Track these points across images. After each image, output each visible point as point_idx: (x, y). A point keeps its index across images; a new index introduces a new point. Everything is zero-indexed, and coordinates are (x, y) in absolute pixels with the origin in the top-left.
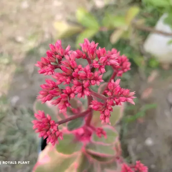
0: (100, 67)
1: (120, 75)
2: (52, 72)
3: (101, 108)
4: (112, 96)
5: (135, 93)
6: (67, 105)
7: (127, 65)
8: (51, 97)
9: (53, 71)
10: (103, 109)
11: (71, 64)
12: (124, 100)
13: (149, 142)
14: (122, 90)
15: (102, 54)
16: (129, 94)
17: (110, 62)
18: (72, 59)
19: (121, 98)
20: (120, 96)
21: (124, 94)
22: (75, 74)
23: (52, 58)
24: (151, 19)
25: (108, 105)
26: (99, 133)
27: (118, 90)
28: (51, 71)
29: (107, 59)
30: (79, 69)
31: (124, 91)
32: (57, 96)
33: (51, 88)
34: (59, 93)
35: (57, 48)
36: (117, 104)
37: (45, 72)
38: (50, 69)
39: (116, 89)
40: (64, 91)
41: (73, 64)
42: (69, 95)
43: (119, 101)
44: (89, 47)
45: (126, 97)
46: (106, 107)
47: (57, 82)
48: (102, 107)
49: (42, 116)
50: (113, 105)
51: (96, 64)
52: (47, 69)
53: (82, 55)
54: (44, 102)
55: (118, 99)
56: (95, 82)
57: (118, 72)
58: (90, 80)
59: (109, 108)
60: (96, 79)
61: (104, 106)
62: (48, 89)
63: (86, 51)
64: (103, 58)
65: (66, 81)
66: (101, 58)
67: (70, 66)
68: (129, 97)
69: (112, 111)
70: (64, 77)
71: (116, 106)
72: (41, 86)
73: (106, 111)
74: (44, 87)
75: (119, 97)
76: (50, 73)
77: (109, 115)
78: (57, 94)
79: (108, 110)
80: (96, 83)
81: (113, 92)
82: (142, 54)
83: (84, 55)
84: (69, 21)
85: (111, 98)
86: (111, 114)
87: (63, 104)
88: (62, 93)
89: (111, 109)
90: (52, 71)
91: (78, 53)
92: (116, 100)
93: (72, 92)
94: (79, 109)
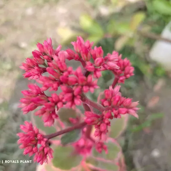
0: (96, 70)
1: (122, 81)
2: (39, 76)
3: (95, 121)
4: (110, 107)
5: (138, 103)
6: (54, 116)
7: (130, 70)
8: (33, 106)
9: (41, 75)
10: (98, 123)
11: (59, 65)
12: (124, 112)
13: (156, 153)
14: (123, 99)
15: (98, 55)
16: (130, 104)
17: (107, 65)
18: (61, 59)
19: (121, 109)
20: (120, 106)
21: (124, 104)
22: (63, 79)
23: (39, 59)
24: (157, 27)
25: (104, 117)
26: (98, 148)
27: (117, 99)
28: (37, 74)
29: (104, 61)
30: (69, 73)
31: (125, 101)
32: (41, 105)
33: (35, 95)
34: (43, 102)
35: (45, 48)
36: (116, 116)
37: (31, 76)
38: (37, 72)
39: (114, 97)
40: (50, 99)
41: (62, 66)
42: (56, 103)
43: (119, 113)
44: (82, 46)
45: (127, 108)
46: (103, 120)
47: (43, 88)
48: (97, 120)
49: (28, 128)
50: (111, 117)
51: (90, 67)
52: (33, 73)
53: (74, 56)
54: (26, 112)
55: (117, 111)
56: (88, 88)
57: (120, 78)
58: (82, 86)
59: (106, 122)
60: (90, 85)
61: (100, 119)
62: (31, 96)
63: (79, 51)
64: (98, 59)
65: (53, 87)
66: (96, 60)
67: (59, 68)
68: (132, 108)
69: (110, 126)
70: (51, 82)
71: (114, 119)
72: (22, 92)
73: (102, 125)
74: (26, 93)
75: (118, 107)
76: (36, 77)
77: (106, 131)
78: (41, 102)
79: (105, 125)
80: (89, 90)
81: (111, 101)
82: (148, 62)
83: (76, 55)
84: (73, 28)
85: (108, 109)
86: (108, 129)
87: (48, 115)
88: (49, 101)
89: (108, 122)
90: (39, 74)
91: (69, 53)
92: (115, 111)
93: (59, 101)
94: (78, 119)
